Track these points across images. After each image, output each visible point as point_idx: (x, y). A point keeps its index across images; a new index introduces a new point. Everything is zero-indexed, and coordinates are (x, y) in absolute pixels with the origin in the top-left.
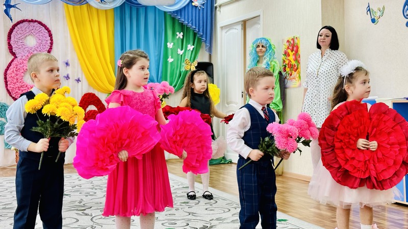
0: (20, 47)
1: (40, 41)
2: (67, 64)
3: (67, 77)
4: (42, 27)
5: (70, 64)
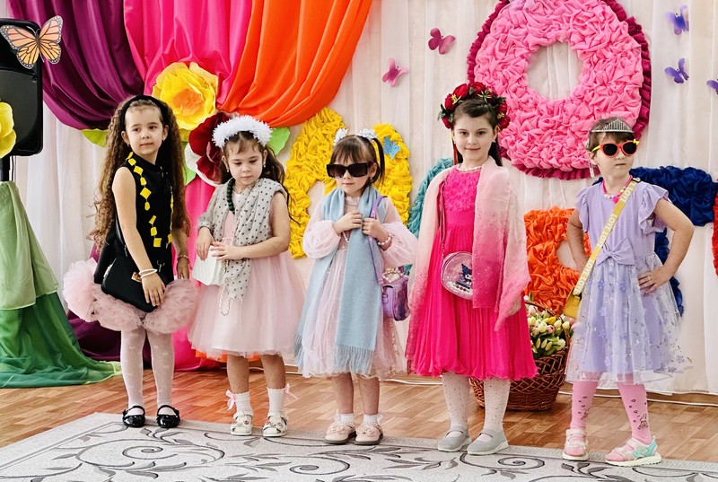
2: (680, 23)
3: (679, 75)
5: (691, 21)
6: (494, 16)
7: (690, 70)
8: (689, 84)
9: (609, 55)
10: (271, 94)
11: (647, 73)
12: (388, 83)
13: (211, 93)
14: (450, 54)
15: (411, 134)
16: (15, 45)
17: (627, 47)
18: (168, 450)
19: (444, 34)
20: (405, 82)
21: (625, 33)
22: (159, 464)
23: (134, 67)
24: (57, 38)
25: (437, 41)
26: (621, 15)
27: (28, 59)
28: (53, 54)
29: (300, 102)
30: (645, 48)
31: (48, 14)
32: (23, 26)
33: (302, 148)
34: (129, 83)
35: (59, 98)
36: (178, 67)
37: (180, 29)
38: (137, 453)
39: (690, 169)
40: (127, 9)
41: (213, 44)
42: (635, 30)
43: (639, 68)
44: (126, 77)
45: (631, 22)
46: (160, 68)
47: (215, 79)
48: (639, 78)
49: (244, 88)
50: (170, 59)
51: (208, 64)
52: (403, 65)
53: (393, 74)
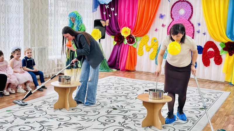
0: (176, 15)
1: (186, 12)
2: (199, 24)
3: (198, 32)
4: (188, 4)
5: (201, 24)
6: (172, 22)
7: (200, 31)
8: (200, 33)
9: (188, 29)
10: (138, 32)
11: (194, 32)
12: (155, 31)
13: (130, 31)
14: (165, 27)
15: (158, 39)
16: (102, 23)
17: (191, 27)
18: (121, 81)
19: (164, 24)
20: (158, 31)
21: (191, 26)
22: (120, 83)
23: (119, 27)
24: (108, 22)
25: (163, 25)
26: (190, 23)
27: (104, 25)
28: (107, 25)
29: (143, 33)
30: (194, 28)
31: (107, 19)
32: (103, 21)
33: (142, 40)
34: (118, 29)
35: (108, 31)
36: (125, 28)
37: (126, 22)
38: (117, 81)
39: (199, 46)
40: (118, 19)
41: (130, 24)
42: (192, 25)
43: (193, 31)
44: (117, 29)
45: (192, 24)
46: (122, 27)
47: (130, 29)
48: (193, 32)
49: (134, 31)
50: (124, 26)
51: (129, 27)
52: (158, 28)
53: (156, 30)
